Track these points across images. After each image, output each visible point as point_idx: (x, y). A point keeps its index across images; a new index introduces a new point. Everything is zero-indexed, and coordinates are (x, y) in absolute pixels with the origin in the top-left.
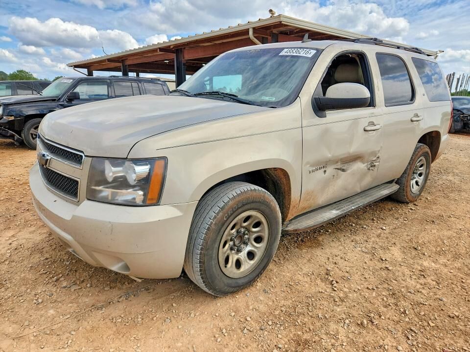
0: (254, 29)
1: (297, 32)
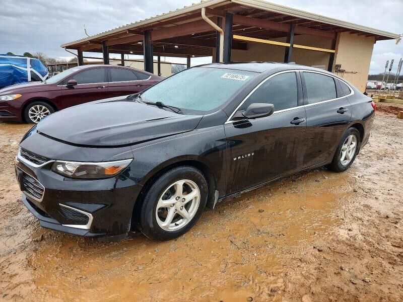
0: (207, 8)
1: (253, 13)
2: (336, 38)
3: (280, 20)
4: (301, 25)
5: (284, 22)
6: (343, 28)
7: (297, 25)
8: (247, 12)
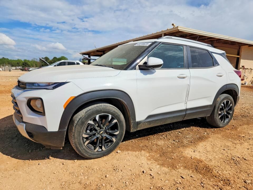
1: (189, 36)
2: (240, 49)
3: (205, 39)
4: (218, 42)
5: (208, 40)
6: (243, 43)
7: (215, 42)
8: (187, 35)
